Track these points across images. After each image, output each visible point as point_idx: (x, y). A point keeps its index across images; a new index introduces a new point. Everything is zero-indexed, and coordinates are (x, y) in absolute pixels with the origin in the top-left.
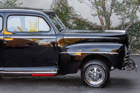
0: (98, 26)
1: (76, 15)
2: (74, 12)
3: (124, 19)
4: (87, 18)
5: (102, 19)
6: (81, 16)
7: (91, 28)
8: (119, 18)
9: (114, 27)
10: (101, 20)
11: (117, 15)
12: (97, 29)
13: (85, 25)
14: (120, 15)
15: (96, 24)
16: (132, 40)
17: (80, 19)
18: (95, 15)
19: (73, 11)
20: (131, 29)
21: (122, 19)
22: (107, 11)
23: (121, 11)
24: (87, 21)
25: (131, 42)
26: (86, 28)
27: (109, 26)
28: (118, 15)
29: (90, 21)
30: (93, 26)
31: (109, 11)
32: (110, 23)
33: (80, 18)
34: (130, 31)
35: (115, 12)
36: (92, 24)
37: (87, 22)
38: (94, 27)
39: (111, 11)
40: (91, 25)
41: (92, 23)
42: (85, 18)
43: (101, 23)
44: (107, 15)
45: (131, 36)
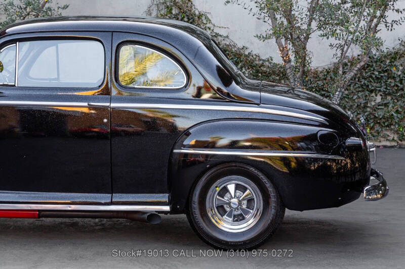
0: (275, 65)
1: (217, 35)
2: (210, 29)
3: (346, 47)
4: (247, 45)
5: (286, 47)
6: (230, 37)
7: (258, 71)
8: (331, 45)
9: (320, 69)
10: (283, 50)
11: (325, 38)
12: (274, 73)
13: (240, 64)
14: (333, 35)
15: (270, 60)
16: (369, 105)
17: (228, 46)
18: (266, 38)
19: (208, 25)
20: (366, 73)
21: (341, 47)
22: (299, 25)
23: (337, 24)
24: (247, 53)
25: (368, 109)
26: (244, 70)
27: (304, 66)
28: (328, 38)
29: (254, 53)
30: (262, 65)
31: (305, 27)
32: (307, 59)
33: (228, 43)
34: (365, 79)
35: (319, 28)
36: (260, 60)
37: (246, 56)
38: (265, 69)
39: (310, 25)
40: (257, 62)
41: (259, 57)
42: (240, 45)
43: (283, 57)
44: (298, 37)
45: (367, 93)
